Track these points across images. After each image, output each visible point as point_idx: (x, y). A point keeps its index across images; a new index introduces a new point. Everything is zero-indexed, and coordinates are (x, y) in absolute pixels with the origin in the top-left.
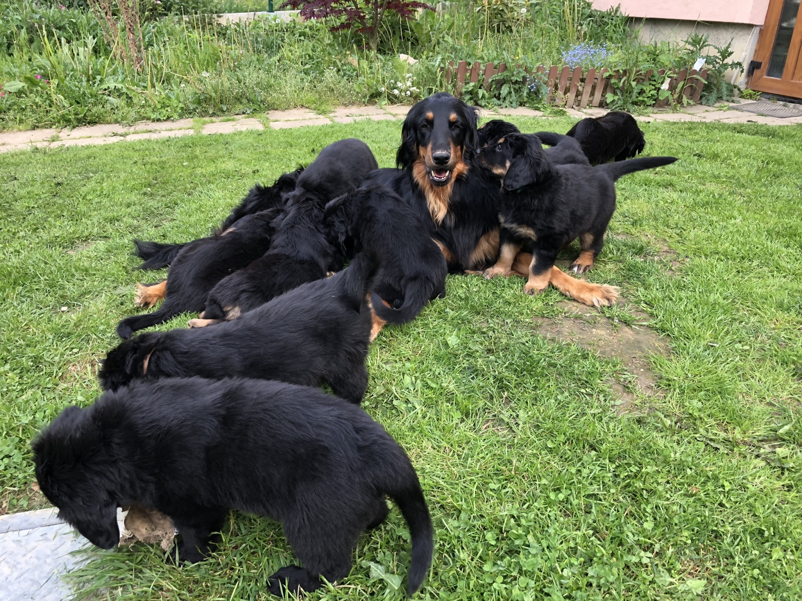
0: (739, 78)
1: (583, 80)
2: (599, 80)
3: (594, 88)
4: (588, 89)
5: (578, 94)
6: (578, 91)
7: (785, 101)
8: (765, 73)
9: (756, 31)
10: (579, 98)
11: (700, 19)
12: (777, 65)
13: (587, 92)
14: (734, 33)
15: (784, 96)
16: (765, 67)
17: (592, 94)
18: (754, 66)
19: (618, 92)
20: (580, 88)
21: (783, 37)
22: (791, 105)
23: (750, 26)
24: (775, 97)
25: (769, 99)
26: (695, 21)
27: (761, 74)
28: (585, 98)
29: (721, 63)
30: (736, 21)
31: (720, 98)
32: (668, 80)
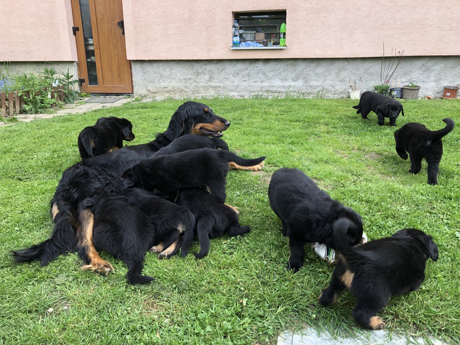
0: (76, 87)
1: (7, 100)
2: (16, 98)
3: (14, 103)
4: (12, 104)
5: (7, 108)
6: (6, 106)
7: (104, 95)
8: (88, 84)
9: (75, 64)
10: (8, 110)
11: (46, 60)
12: (93, 80)
13: (11, 106)
14: (63, 66)
15: (103, 93)
16: (87, 80)
17: (14, 107)
18: (81, 82)
19: (29, 103)
20: (7, 105)
21: (92, 66)
22: (108, 97)
23: (72, 62)
24: (98, 94)
25: (95, 96)
26: (44, 62)
27: (86, 83)
28: (12, 110)
29: (67, 81)
30: (64, 61)
31: (74, 99)
32: (49, 94)
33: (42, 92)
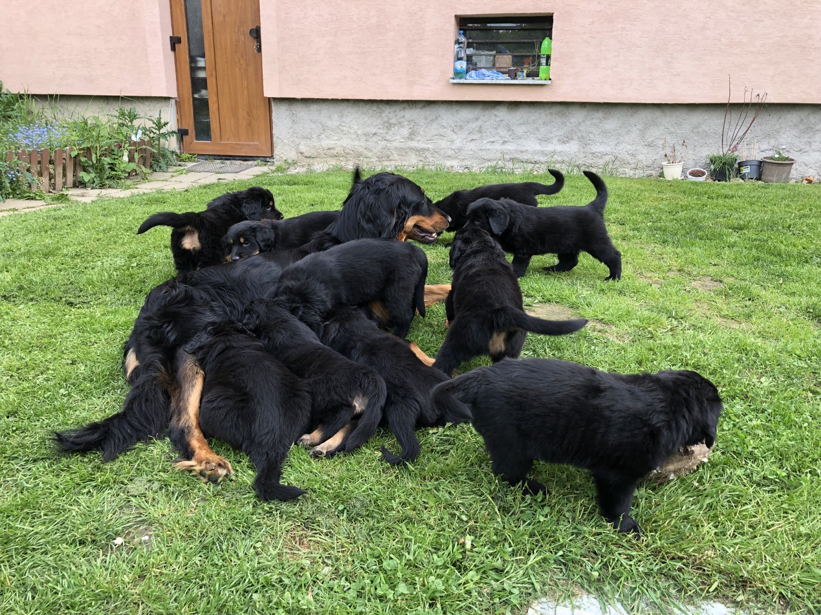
0: (172, 144)
1: (51, 162)
2: (68, 159)
3: (64, 169)
4: (60, 170)
5: (52, 177)
6: (50, 174)
7: (221, 159)
8: (194, 138)
9: (173, 102)
10: (53, 181)
11: (122, 94)
12: (203, 131)
13: (59, 173)
14: (151, 106)
15: (219, 156)
16: (192, 132)
17: (64, 175)
18: (182, 134)
19: (90, 169)
20: (52, 171)
21: (201, 107)
22: (228, 162)
23: (167, 99)
24: (211, 157)
25: (206, 159)
26: (118, 97)
27: (191, 137)
28: (59, 180)
29: (158, 132)
30: (153, 95)
31: (168, 165)
32: (126, 153)
33: (113, 150)
